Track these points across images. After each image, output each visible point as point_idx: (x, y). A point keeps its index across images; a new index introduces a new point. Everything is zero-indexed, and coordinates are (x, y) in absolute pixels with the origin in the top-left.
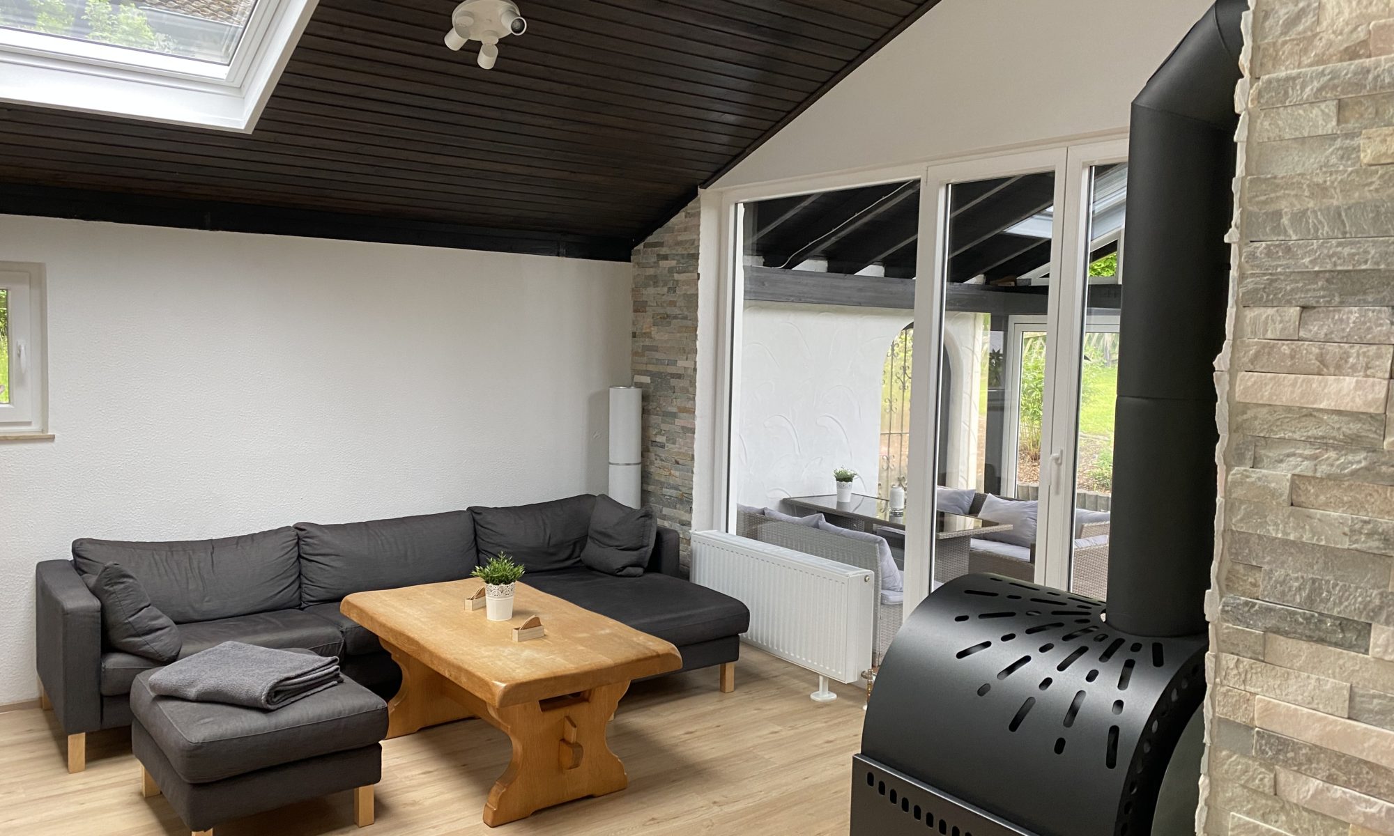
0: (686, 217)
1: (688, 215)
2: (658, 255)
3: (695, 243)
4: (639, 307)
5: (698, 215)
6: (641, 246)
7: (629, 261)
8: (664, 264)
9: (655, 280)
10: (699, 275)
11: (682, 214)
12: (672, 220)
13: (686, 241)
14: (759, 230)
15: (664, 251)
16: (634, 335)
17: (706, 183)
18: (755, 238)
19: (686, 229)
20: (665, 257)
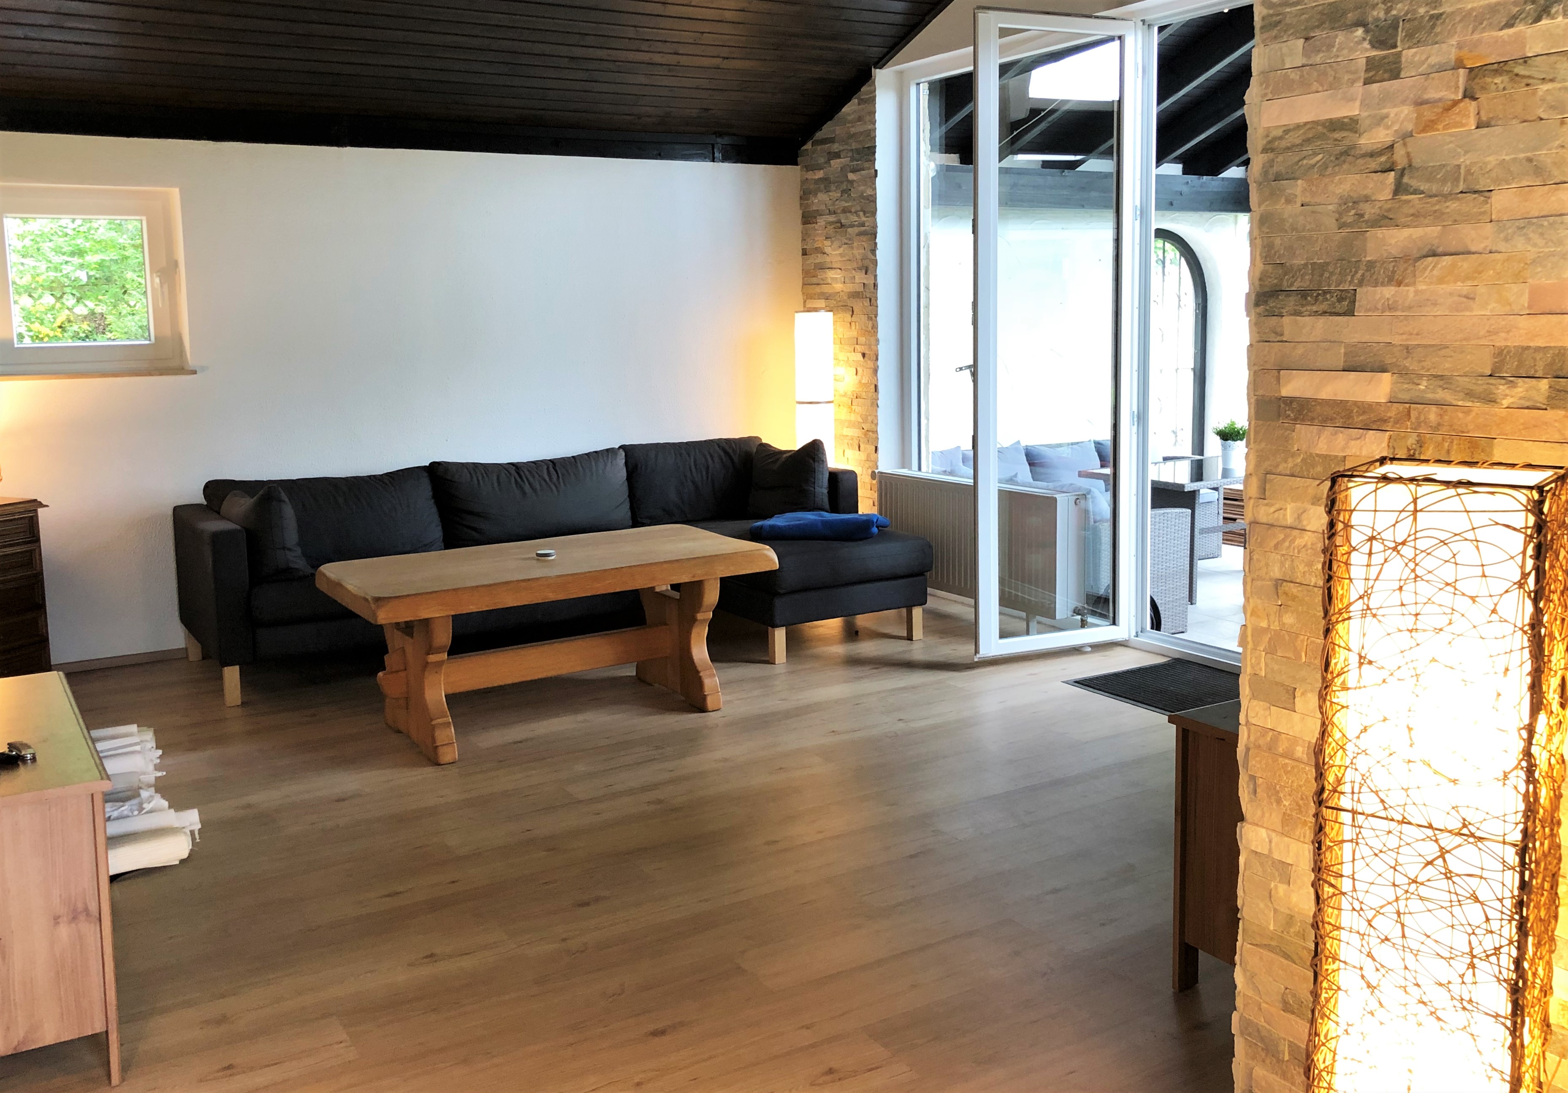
0: (859, 104)
1: (861, 102)
2: (829, 153)
3: (870, 135)
4: (808, 218)
5: (872, 100)
6: (808, 146)
7: (796, 164)
8: (836, 163)
9: (826, 183)
10: (876, 171)
11: (855, 101)
12: (843, 110)
13: (861, 133)
14: (947, 121)
15: (836, 147)
16: (805, 253)
17: (881, 61)
18: (944, 129)
19: (860, 119)
20: (837, 155)
